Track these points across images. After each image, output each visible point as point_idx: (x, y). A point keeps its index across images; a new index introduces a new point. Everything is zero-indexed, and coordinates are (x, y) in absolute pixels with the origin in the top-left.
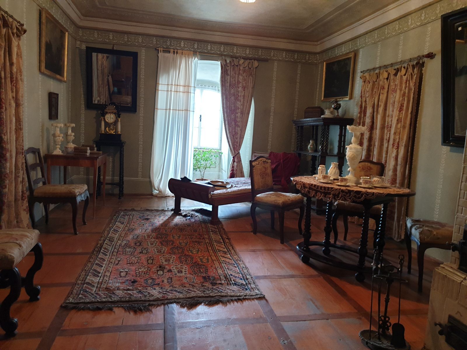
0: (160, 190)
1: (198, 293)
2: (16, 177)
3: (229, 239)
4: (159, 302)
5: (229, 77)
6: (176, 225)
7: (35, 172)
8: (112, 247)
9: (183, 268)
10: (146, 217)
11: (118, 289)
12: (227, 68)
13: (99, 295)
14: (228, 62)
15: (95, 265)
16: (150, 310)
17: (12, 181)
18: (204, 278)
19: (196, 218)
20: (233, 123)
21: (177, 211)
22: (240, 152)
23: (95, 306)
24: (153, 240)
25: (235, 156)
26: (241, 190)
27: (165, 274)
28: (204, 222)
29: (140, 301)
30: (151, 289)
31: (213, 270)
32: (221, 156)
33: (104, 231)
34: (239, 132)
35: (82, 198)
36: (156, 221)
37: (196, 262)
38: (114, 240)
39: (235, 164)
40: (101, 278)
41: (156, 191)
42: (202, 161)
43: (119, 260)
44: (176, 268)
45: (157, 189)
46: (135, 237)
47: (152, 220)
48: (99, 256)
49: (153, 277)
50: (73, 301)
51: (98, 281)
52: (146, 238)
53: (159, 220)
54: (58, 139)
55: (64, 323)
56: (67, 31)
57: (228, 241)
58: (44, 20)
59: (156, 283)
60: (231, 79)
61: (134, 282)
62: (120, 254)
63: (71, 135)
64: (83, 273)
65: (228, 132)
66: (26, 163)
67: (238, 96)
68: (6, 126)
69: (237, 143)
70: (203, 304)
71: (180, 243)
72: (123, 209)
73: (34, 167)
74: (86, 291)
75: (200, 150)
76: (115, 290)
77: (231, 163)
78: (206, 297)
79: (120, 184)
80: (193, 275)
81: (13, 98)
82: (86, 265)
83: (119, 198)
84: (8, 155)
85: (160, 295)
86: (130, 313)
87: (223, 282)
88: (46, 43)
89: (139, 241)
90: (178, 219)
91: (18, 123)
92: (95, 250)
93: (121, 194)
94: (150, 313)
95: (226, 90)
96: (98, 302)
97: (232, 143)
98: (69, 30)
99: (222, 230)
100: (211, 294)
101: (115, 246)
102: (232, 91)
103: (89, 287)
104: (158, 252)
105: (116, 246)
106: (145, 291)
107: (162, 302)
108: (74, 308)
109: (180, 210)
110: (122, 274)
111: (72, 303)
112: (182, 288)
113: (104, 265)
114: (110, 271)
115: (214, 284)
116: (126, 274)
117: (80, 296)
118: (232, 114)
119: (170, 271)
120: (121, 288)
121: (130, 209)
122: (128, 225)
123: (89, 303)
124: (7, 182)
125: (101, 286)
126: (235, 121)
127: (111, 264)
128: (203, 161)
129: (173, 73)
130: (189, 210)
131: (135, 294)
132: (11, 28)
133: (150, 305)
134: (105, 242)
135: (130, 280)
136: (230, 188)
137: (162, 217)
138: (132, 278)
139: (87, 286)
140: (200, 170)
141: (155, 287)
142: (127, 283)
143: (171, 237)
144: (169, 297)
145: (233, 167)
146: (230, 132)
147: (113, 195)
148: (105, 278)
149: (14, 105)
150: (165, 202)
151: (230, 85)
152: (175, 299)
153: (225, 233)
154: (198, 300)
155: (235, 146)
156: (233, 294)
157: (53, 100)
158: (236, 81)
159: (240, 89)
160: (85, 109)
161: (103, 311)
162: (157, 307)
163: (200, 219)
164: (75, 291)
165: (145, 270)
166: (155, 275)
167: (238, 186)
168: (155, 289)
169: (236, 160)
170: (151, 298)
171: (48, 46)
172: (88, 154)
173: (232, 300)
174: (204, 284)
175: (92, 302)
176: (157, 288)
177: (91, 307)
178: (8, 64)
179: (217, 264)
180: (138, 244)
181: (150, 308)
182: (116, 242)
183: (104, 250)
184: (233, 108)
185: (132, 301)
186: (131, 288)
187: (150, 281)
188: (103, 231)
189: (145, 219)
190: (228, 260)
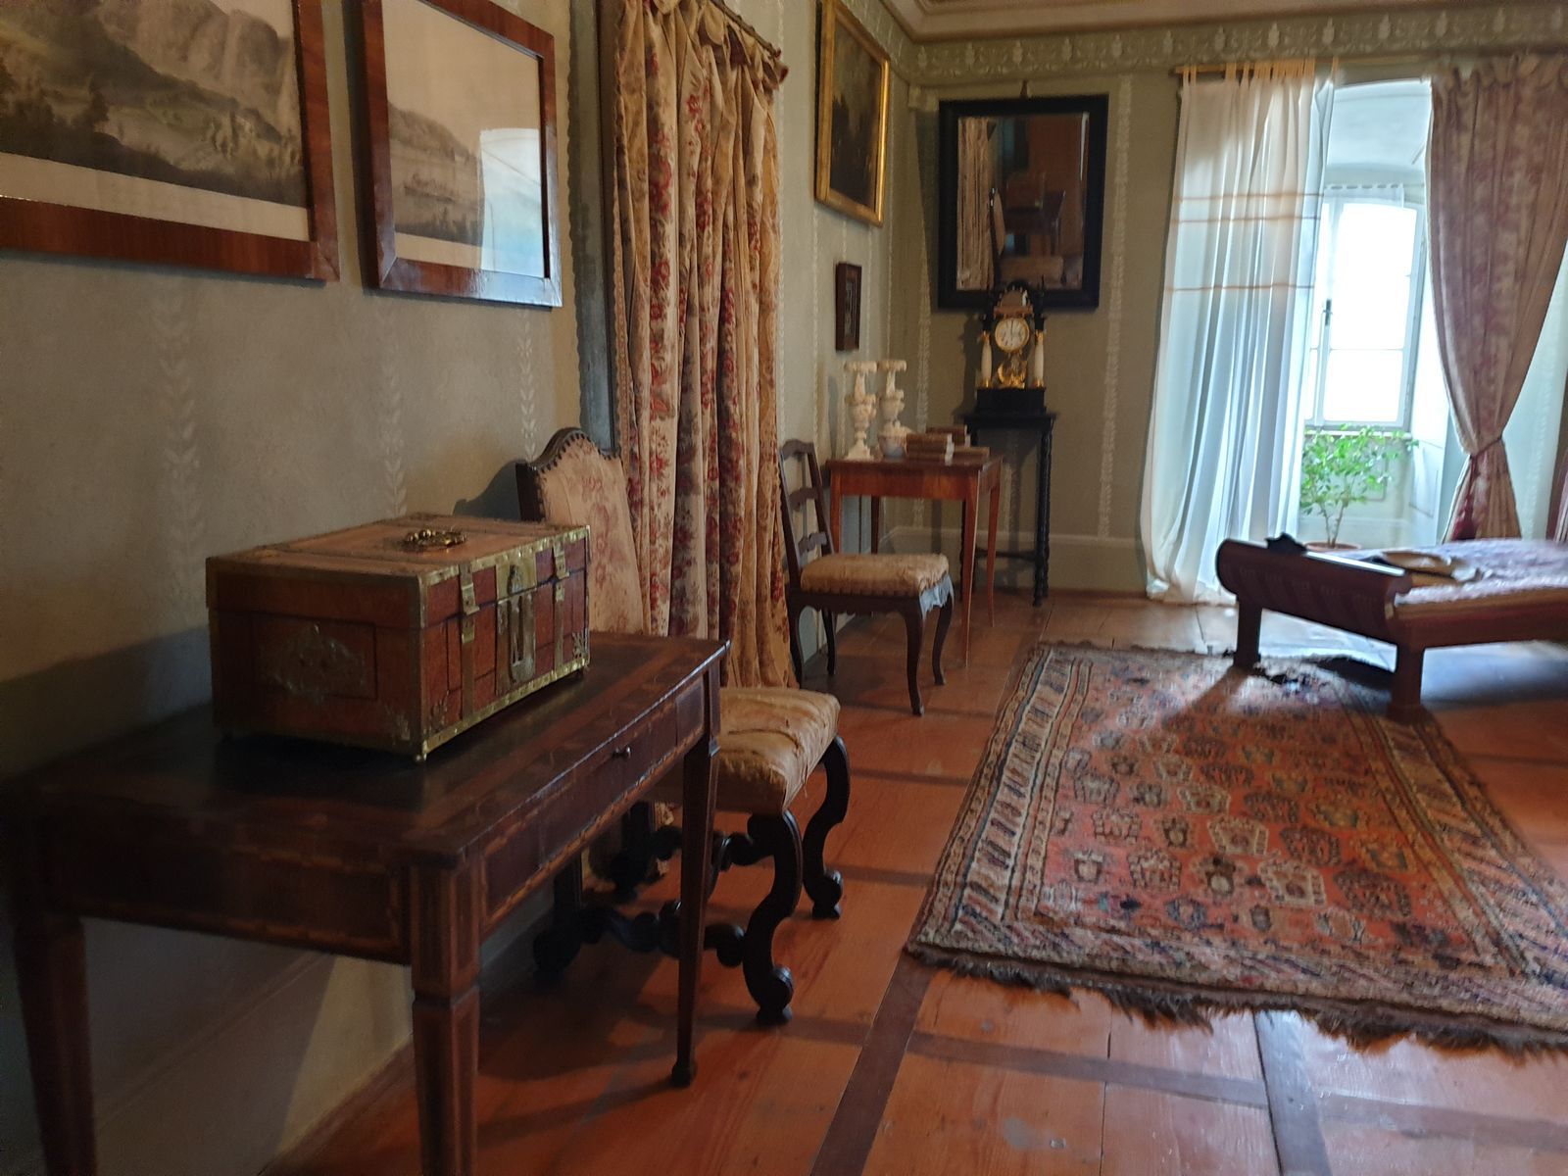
0: (1174, 580)
1: (1387, 989)
2: (761, 529)
3: (1480, 786)
4: (1234, 998)
5: (1465, 139)
6: (1251, 711)
7: (800, 516)
8: (1037, 769)
9: (1304, 878)
10: (1137, 675)
11: (1079, 922)
12: (1461, 102)
13: (1019, 935)
14: (1466, 73)
15: (988, 824)
16: (1202, 1020)
17: (752, 540)
18: (1400, 928)
19: (1326, 692)
20: (1477, 320)
21: (1245, 658)
22: (1506, 434)
23: (1010, 972)
24: (1174, 758)
25: (1481, 453)
26: (1525, 592)
27: (1237, 890)
28: (1358, 707)
29: (1162, 979)
30: (1196, 939)
31: (1431, 902)
32: (1408, 455)
33: (1002, 709)
34: (1504, 355)
35: (936, 599)
36: (1173, 689)
37: (1354, 861)
38: (1039, 745)
39: (1481, 484)
40: (1017, 875)
41: (1158, 583)
42: (1333, 476)
43: (1067, 816)
44: (1276, 873)
45: (1162, 574)
46: (1110, 742)
47: (1159, 687)
48: (999, 797)
49: (1194, 898)
50: (938, 941)
51: (1007, 882)
52: (1149, 748)
53: (1186, 689)
54: (863, 412)
55: (922, 1008)
56: (888, 58)
57: (1479, 794)
58: (829, 33)
59: (1209, 921)
60: (1477, 142)
61: (1129, 905)
62: (1066, 797)
63: (894, 398)
64: (957, 848)
65: (1451, 357)
66: (781, 486)
67: (1507, 207)
68: (738, 375)
69: (1493, 398)
70: (1414, 1036)
71: (1279, 782)
72: (1053, 639)
73: (799, 499)
74: (975, 915)
75: (1323, 433)
76: (1066, 924)
77: (1459, 483)
78: (1421, 1010)
79: (1039, 556)
80: (1348, 910)
81: (754, 286)
82: (959, 821)
83: (1035, 604)
84: (742, 463)
85: (1232, 970)
86: (1131, 1019)
87: (1488, 960)
88: (835, 103)
89: (1125, 759)
90: (1251, 690)
91: (764, 366)
92: (981, 772)
93: (1040, 590)
94: (1203, 1031)
95: (1449, 192)
96: (1016, 958)
97: (1468, 399)
98: (892, 56)
99: (1439, 746)
100: (1445, 1003)
101: (1047, 767)
102: (1480, 192)
103: (983, 899)
104: (1198, 804)
105: (1050, 768)
106: (1174, 944)
107: (1243, 998)
108: (943, 965)
109: (1258, 658)
110: (1084, 870)
111: (935, 946)
112: (1316, 957)
113: (1019, 831)
114: (1043, 853)
115: (1450, 963)
116: (1099, 872)
117: (958, 926)
118: (1473, 285)
119: (1254, 882)
120: (1090, 920)
121: (1077, 640)
122: (1080, 698)
123: (986, 956)
124: (740, 543)
125: (1018, 901)
126: (1488, 310)
127: (1041, 826)
128: (1337, 474)
129: (1233, 155)
130: (1291, 659)
131: (1140, 950)
132: (752, 67)
133: (1198, 1001)
134: (1012, 750)
135: (1116, 897)
136: (1472, 581)
137: (1193, 679)
138: (1124, 891)
139: (974, 894)
140: (1323, 511)
141: (1207, 934)
142: (1106, 904)
143: (1240, 752)
144: (1269, 985)
145: (1469, 497)
146: (1459, 359)
147: (1012, 591)
148: (1029, 875)
149: (755, 308)
150: (1195, 622)
151: (1470, 168)
152: (1292, 994)
153: (1461, 760)
154: (1391, 1018)
155: (1483, 413)
156: (1544, 1018)
157: (848, 287)
158: (1501, 148)
159: (1518, 178)
160: (932, 311)
161: (1038, 991)
162: (1227, 1014)
163: (1340, 695)
164: (939, 907)
165: (1161, 867)
166: (1200, 891)
167: (1508, 573)
168: (1209, 943)
169: (1483, 468)
170: (1202, 978)
171: (840, 113)
172: (948, 458)
173: (1545, 1045)
174: (1402, 955)
175: (995, 956)
176: (1217, 941)
177: (996, 973)
178: (742, 181)
179: (1447, 885)
180: (1123, 768)
181: (1202, 1012)
182: (1046, 754)
183: (1010, 775)
184: (1479, 261)
185: (1132, 976)
186: (1122, 925)
187: (1186, 911)
188: (999, 711)
189: (1136, 680)
190: (1491, 872)
